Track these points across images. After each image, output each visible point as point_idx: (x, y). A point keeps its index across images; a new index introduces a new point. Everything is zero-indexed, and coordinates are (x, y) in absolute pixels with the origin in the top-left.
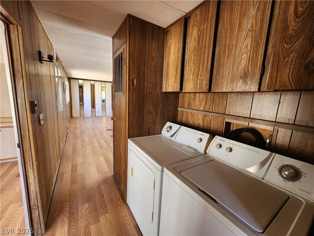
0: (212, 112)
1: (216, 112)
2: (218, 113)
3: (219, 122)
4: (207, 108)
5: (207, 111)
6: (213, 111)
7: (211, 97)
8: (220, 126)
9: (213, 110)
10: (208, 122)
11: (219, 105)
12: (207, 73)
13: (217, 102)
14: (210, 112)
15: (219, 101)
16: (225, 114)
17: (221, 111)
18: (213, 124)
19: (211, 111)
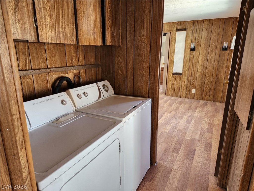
0: (32, 70)
1: (37, 68)
2: (40, 69)
3: (43, 79)
4: (23, 65)
5: (24, 69)
6: (33, 68)
7: (25, 49)
8: (46, 83)
9: (32, 66)
10: (29, 85)
11: (38, 58)
12: (70, 22)
13: (35, 55)
14: (29, 70)
15: (37, 54)
16: (48, 68)
17: (43, 65)
18: (37, 84)
19: (30, 68)
